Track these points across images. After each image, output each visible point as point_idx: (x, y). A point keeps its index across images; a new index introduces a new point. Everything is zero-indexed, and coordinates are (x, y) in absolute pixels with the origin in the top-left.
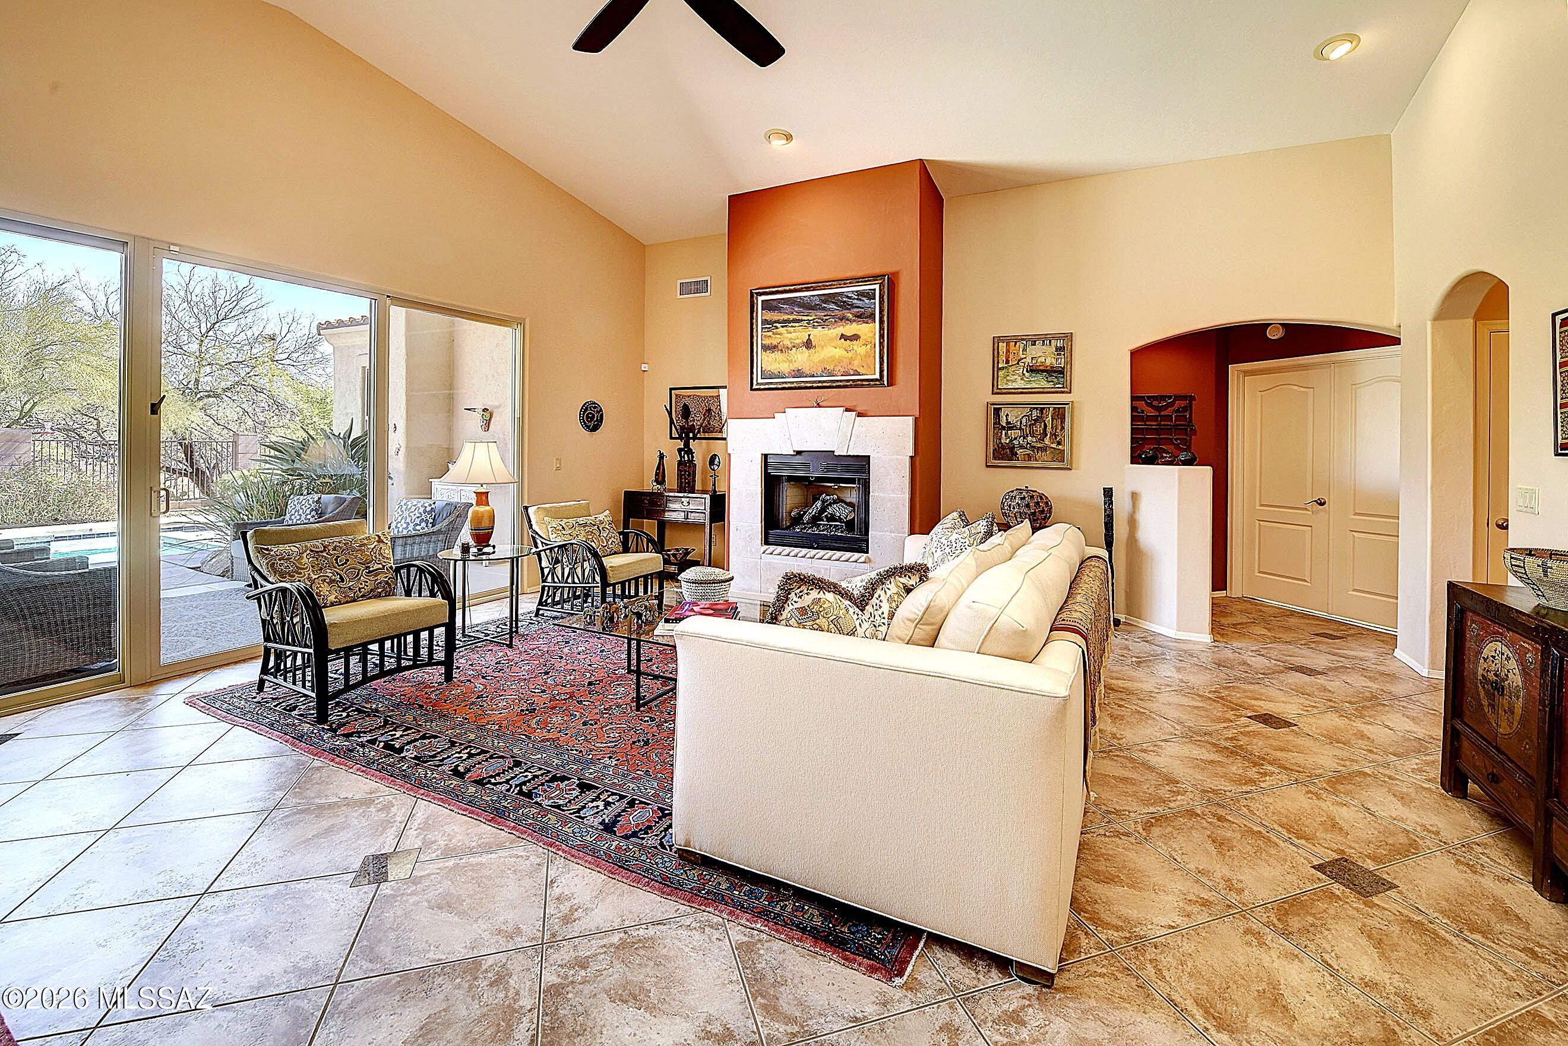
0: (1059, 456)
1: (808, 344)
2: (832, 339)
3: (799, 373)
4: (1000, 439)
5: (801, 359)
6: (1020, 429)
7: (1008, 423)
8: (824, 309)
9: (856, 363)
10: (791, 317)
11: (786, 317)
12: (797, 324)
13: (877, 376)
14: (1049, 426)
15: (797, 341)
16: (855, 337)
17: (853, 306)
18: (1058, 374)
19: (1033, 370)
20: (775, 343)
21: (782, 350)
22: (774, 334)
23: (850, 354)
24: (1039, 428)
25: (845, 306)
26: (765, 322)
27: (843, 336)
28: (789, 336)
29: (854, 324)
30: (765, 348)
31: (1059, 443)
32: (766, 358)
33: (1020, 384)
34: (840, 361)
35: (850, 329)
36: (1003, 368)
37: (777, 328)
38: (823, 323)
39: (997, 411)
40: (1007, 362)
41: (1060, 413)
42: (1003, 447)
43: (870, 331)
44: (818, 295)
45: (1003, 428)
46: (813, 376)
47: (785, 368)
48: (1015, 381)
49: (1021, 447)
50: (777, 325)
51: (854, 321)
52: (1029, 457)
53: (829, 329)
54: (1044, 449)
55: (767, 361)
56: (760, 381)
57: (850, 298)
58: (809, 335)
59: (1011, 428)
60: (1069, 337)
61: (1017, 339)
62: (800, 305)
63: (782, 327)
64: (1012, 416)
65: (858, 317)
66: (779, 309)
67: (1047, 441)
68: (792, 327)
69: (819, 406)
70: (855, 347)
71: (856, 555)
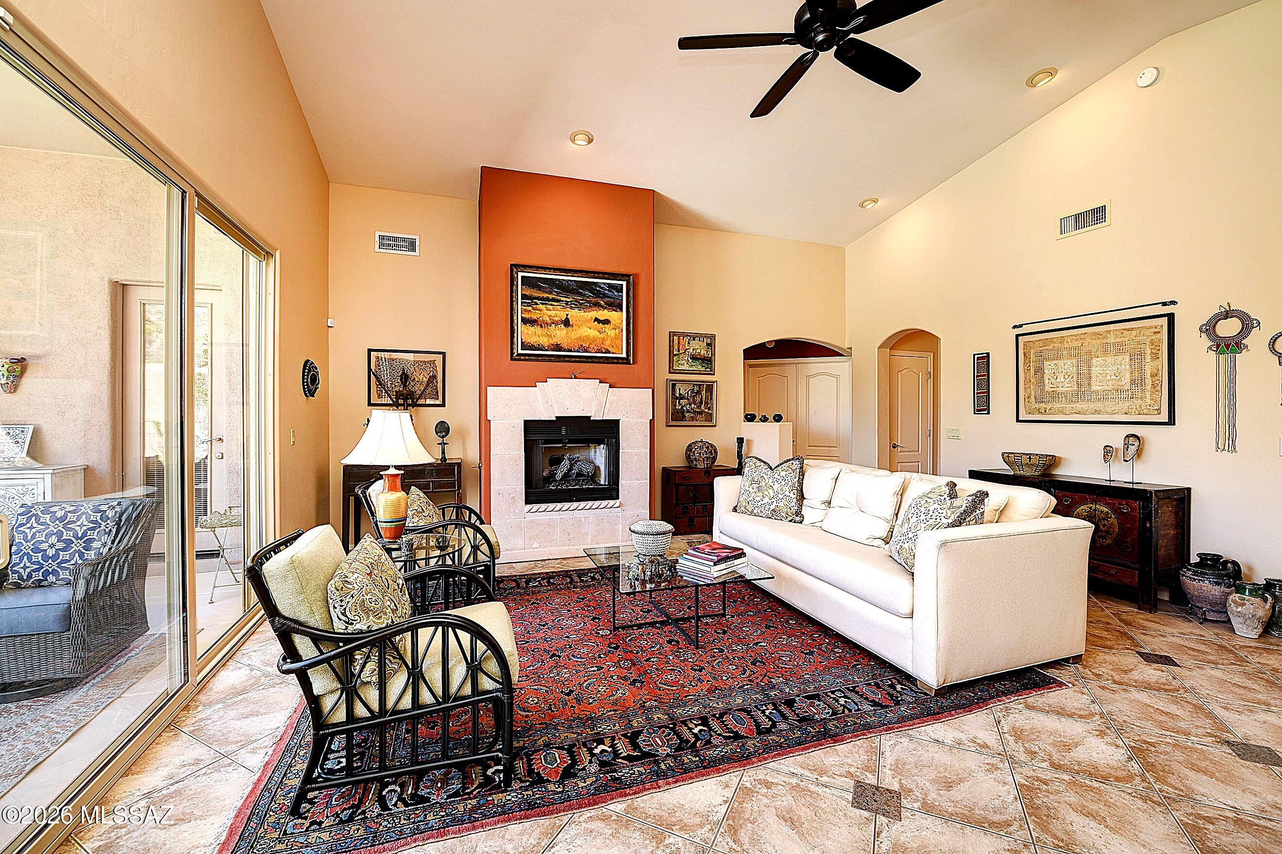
0: (709, 417)
1: (567, 323)
2: (587, 321)
3: (558, 348)
4: (675, 406)
5: (560, 335)
6: (688, 399)
7: (680, 394)
8: (580, 294)
9: (607, 343)
10: (551, 297)
11: (546, 295)
12: (556, 304)
13: (624, 355)
14: (704, 397)
15: (556, 319)
16: (606, 322)
17: (605, 296)
18: (708, 362)
19: (694, 358)
20: (534, 317)
21: (541, 325)
22: (533, 309)
23: (602, 336)
24: (698, 399)
25: (598, 294)
26: (524, 297)
27: (596, 320)
28: (549, 313)
29: (606, 311)
30: (525, 321)
31: (709, 409)
32: (525, 330)
33: (686, 367)
34: (594, 340)
35: (604, 314)
36: (676, 355)
37: (537, 304)
38: (580, 306)
39: (674, 385)
40: (679, 351)
41: (710, 389)
42: (677, 412)
43: (619, 318)
44: (575, 281)
45: (677, 398)
46: (571, 351)
47: (544, 341)
48: (683, 365)
49: (688, 412)
50: (537, 301)
51: (606, 308)
52: (693, 419)
53: (585, 312)
54: (701, 413)
55: (524, 333)
56: (520, 351)
57: (602, 288)
58: (567, 315)
59: (681, 398)
60: (713, 337)
61: (685, 335)
62: (558, 287)
63: (542, 304)
64: (682, 389)
65: (610, 305)
66: (540, 288)
67: (703, 407)
68: (551, 305)
69: (575, 378)
70: (606, 330)
71: (612, 502)
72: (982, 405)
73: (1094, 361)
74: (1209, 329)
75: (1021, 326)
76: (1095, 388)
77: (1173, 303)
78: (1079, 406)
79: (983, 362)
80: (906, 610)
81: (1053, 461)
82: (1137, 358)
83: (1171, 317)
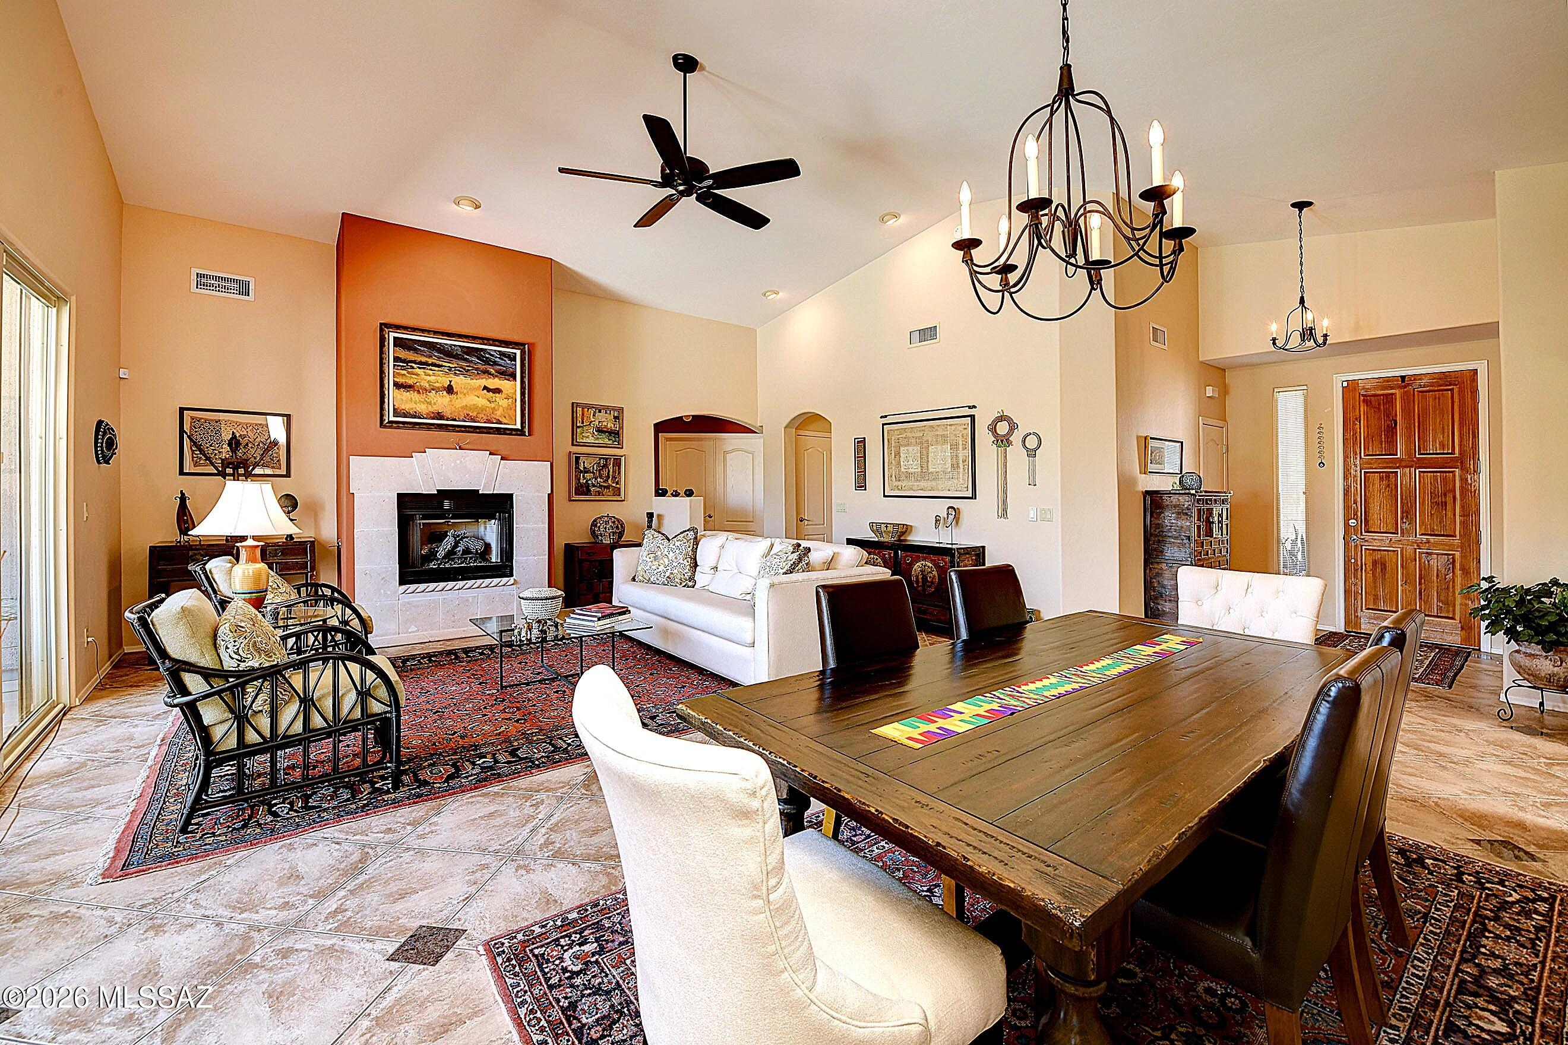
0: (617, 492)
1: (450, 390)
2: (475, 389)
3: (439, 416)
4: (579, 479)
5: (442, 402)
6: (593, 473)
7: (585, 468)
8: (466, 360)
9: (499, 413)
10: (430, 361)
11: (424, 359)
12: (437, 369)
13: (519, 426)
14: (611, 471)
15: (437, 385)
16: (497, 391)
17: (495, 363)
18: (615, 435)
19: (600, 431)
20: (410, 382)
21: (418, 391)
22: (408, 373)
23: (493, 405)
24: (605, 473)
25: (487, 362)
26: (396, 359)
27: (485, 388)
28: (428, 378)
29: (496, 379)
30: (397, 385)
31: (617, 483)
32: (399, 396)
33: (591, 440)
34: (483, 409)
35: (494, 383)
36: (579, 427)
37: (413, 368)
38: (465, 372)
39: (577, 459)
40: (583, 423)
41: (617, 463)
42: (582, 486)
43: (513, 388)
44: (460, 346)
45: (581, 472)
46: (455, 420)
47: (422, 408)
48: (588, 437)
49: (594, 486)
50: (413, 365)
51: (496, 376)
52: (599, 493)
53: (472, 379)
54: (608, 487)
55: (396, 398)
56: (392, 419)
57: (492, 355)
58: (450, 382)
59: (587, 472)
60: (621, 410)
61: (590, 407)
62: (439, 351)
63: (420, 368)
64: (586, 463)
65: (502, 374)
66: (416, 350)
67: (610, 481)
68: (431, 370)
69: (461, 448)
70: (497, 399)
71: (505, 580)
72: (861, 484)
73: (930, 448)
74: (993, 428)
75: (886, 416)
76: (931, 470)
77: (974, 407)
78: (923, 484)
79: (861, 445)
80: (749, 640)
81: (906, 529)
82: (954, 447)
83: (973, 417)
